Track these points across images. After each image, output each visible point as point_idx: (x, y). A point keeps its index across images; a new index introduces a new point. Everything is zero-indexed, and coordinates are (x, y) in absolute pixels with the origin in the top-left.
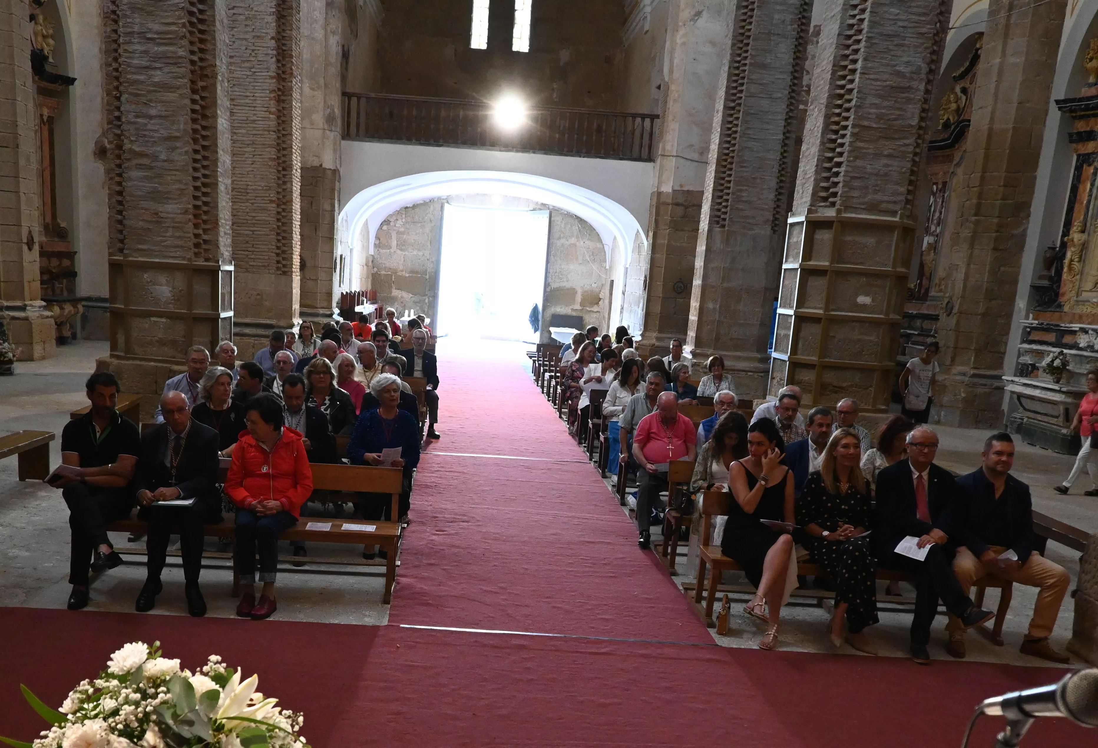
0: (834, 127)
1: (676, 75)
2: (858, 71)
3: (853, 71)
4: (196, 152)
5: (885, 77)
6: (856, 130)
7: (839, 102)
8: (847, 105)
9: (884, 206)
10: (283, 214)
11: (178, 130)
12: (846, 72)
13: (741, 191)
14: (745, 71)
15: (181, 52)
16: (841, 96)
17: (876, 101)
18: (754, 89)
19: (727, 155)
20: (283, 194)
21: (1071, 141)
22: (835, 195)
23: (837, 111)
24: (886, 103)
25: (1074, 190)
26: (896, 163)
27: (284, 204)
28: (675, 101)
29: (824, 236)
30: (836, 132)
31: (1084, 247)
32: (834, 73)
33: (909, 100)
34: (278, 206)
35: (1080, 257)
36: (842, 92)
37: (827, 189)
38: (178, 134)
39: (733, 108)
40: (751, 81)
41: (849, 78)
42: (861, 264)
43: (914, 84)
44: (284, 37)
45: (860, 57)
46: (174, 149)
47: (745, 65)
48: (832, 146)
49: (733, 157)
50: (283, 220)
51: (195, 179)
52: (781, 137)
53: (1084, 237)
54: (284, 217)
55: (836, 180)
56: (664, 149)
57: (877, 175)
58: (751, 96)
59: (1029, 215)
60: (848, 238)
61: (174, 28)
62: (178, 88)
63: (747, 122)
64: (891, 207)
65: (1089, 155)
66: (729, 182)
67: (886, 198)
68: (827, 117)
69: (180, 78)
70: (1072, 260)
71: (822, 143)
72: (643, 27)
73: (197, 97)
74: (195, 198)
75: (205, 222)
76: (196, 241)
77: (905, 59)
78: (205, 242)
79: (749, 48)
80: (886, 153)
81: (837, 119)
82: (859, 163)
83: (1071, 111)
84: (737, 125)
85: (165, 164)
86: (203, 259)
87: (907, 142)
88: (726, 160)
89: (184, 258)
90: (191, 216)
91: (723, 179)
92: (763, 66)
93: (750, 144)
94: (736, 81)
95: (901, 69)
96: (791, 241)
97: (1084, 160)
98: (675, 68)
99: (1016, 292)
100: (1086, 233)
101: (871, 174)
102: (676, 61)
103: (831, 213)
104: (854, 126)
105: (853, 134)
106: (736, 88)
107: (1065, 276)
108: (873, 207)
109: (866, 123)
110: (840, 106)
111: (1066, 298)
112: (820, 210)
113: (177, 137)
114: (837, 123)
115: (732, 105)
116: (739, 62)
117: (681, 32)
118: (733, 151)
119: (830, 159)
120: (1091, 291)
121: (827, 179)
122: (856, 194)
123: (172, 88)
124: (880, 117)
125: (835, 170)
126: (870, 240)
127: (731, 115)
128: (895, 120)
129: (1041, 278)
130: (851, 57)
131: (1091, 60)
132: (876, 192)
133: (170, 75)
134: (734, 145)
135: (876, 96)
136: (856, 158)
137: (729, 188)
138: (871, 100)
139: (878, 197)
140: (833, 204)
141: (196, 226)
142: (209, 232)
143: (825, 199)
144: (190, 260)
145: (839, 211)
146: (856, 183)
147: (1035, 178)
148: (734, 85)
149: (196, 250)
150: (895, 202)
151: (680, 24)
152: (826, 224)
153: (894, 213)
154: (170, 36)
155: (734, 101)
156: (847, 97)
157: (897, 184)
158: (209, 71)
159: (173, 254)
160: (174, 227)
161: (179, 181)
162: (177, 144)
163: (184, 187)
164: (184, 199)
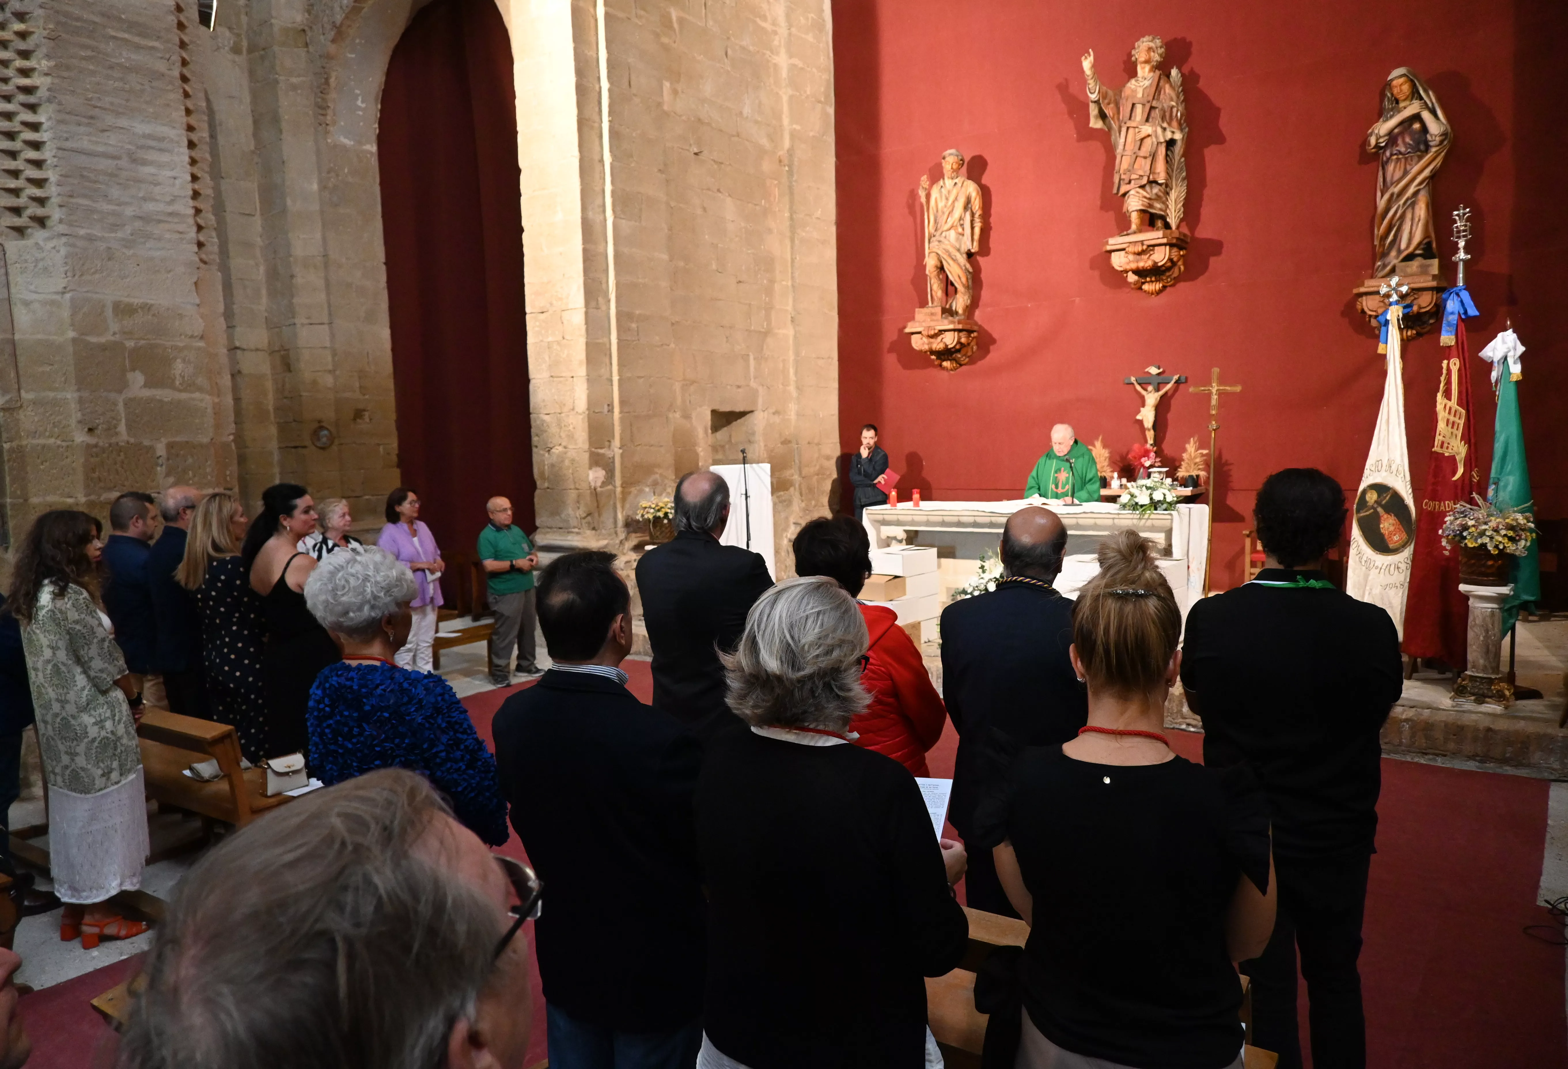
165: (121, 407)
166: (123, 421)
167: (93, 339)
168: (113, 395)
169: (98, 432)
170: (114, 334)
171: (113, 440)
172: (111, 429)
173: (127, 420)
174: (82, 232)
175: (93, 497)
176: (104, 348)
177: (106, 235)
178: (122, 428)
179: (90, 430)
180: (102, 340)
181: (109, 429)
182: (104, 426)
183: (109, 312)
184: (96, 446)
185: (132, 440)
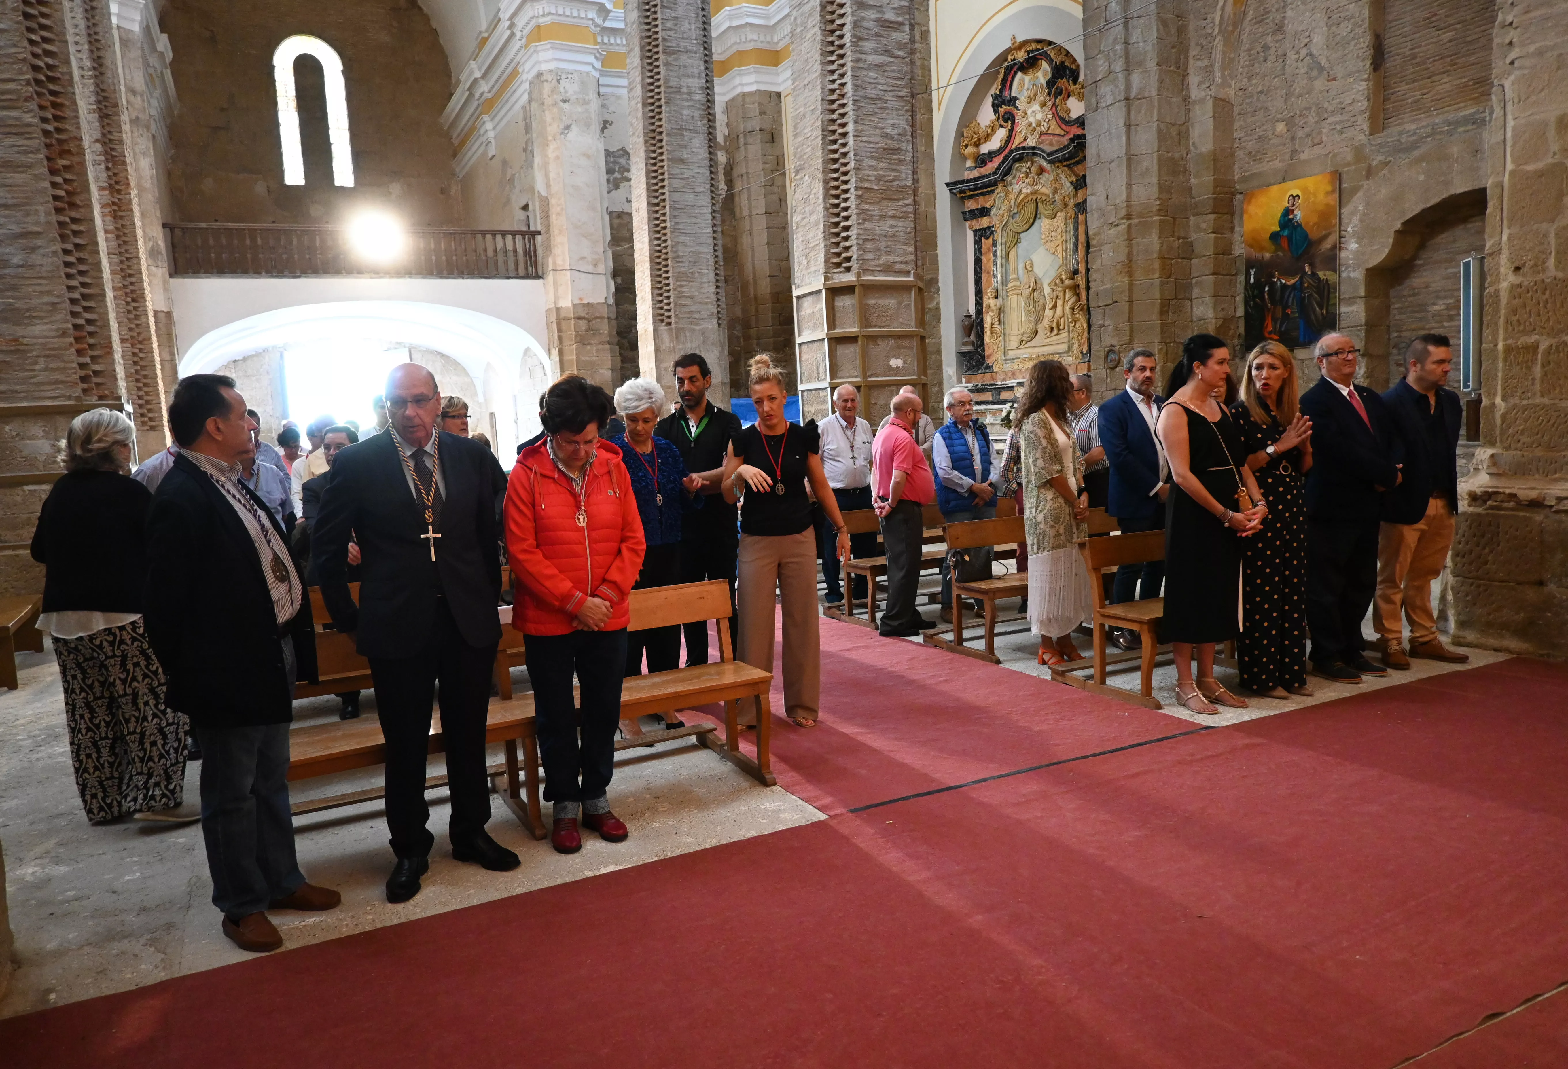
0: (834, 192)
1: (555, 188)
2: (851, 134)
3: (844, 135)
4: (67, 252)
5: (878, 139)
6: (860, 193)
7: (835, 166)
8: (843, 169)
9: (898, 267)
10: (141, 355)
11: (38, 223)
12: (836, 137)
13: (681, 286)
14: (663, 167)
15: (28, 118)
16: (835, 161)
17: (874, 163)
18: (677, 183)
19: (660, 251)
20: (137, 331)
21: (965, 219)
22: (848, 259)
23: (835, 175)
24: (881, 165)
25: (978, 262)
26: (900, 224)
27: (140, 343)
28: (558, 214)
29: (845, 302)
30: (837, 197)
31: (1001, 310)
32: (824, 137)
33: (901, 161)
34: (133, 346)
35: (1000, 320)
36: (836, 156)
37: (838, 255)
38: (39, 229)
39: (657, 205)
40: (672, 177)
41: (840, 141)
42: (888, 326)
43: (903, 146)
44: (110, 140)
45: (850, 119)
46: (34, 249)
47: (662, 161)
48: (836, 211)
49: (666, 254)
50: (142, 363)
51: (71, 289)
52: (710, 230)
53: (999, 302)
54: (141, 358)
55: (847, 244)
56: (554, 263)
57: (885, 236)
58: (674, 191)
59: (938, 290)
60: (872, 301)
61: (11, 86)
62: (29, 167)
63: (675, 217)
64: (903, 267)
65: (985, 229)
66: (668, 278)
67: (898, 259)
68: (826, 182)
69: (32, 152)
70: (992, 324)
71: (826, 209)
72: (485, 153)
73: (59, 180)
74: (74, 314)
75: (91, 346)
76: (82, 372)
77: (891, 122)
78: (95, 373)
79: (664, 143)
80: (890, 213)
81: (836, 184)
82: (868, 225)
83: (961, 192)
84: (665, 221)
85: (22, 270)
87: (906, 202)
88: (659, 257)
90: (72, 340)
91: (660, 276)
92: (682, 161)
93: (682, 239)
94: (655, 177)
95: (888, 131)
96: (802, 313)
97: (982, 234)
98: (552, 183)
99: (941, 361)
100: (1000, 299)
101: (880, 235)
102: (552, 175)
103: (849, 278)
104: (857, 188)
105: (858, 197)
106: (656, 184)
107: (987, 340)
108: (888, 269)
109: (867, 185)
110: (836, 171)
111: (993, 358)
112: (835, 276)
113: (38, 233)
114: (837, 188)
115: (656, 201)
116: (655, 158)
117: (552, 146)
118: (666, 247)
119: (836, 224)
120: (1017, 348)
121: (837, 244)
122: (870, 256)
123: (19, 167)
124: (879, 179)
125: (844, 234)
126: (890, 302)
127: (657, 212)
128: (892, 181)
129: (964, 344)
130: (839, 121)
131: (966, 146)
132: (888, 253)
133: (16, 149)
134: (665, 241)
135: (872, 158)
136: (865, 220)
137: (668, 285)
138: (868, 162)
139: (891, 258)
140: (848, 269)
141: (79, 352)
142: (100, 360)
143: (838, 265)
144: (78, 399)
145: (859, 275)
146: (869, 245)
147: (937, 256)
148: (655, 181)
149: (85, 386)
150: (906, 263)
151: (550, 138)
152: (848, 290)
153: (908, 273)
154: (9, 97)
155: (657, 197)
156: (842, 161)
157: (906, 244)
158: (72, 146)
159: (49, 394)
160: (48, 356)
161: (49, 293)
162: (39, 242)
163: (56, 300)
164: (59, 317)
165: (1552, 238)
166: (1553, 254)
167: (1530, 168)
168: (1545, 225)
169: (1525, 270)
170: (1555, 154)
171: (1540, 277)
172: (1539, 266)
173: (1558, 253)
174: (1532, 48)
175: (1510, 342)
176: (1540, 174)
177: (1559, 40)
178: (1551, 262)
179: (1517, 269)
180: (1540, 165)
181: (1536, 265)
182: (1532, 263)
183: (1551, 133)
184: (1520, 286)
185: (1560, 275)
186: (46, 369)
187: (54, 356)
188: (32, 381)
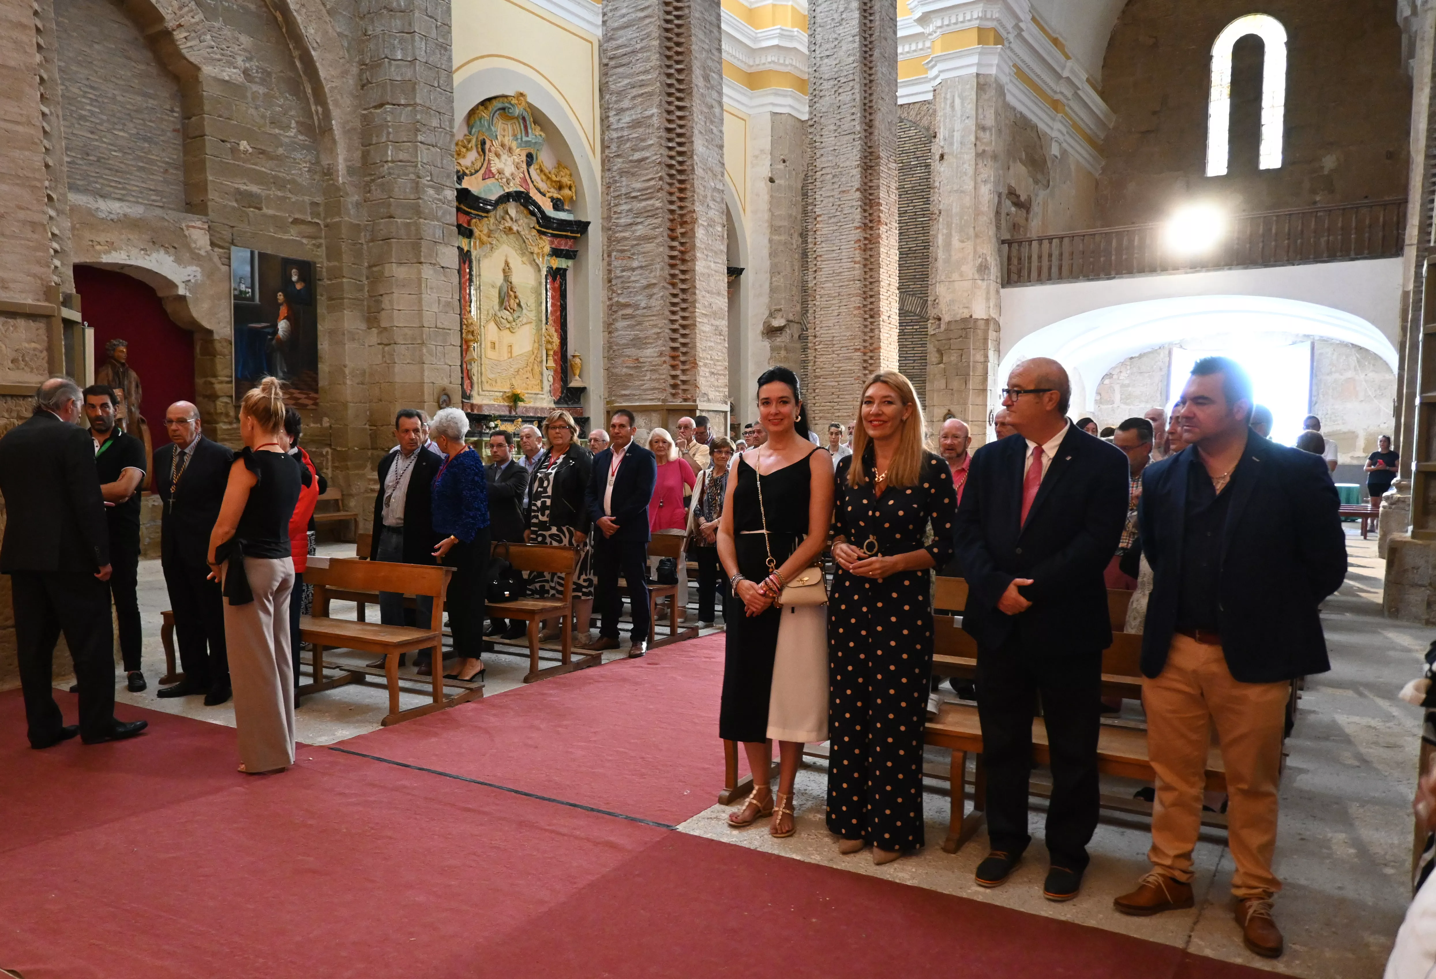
4: (675, 296)
11: (655, 277)
15: (658, 204)
38: (654, 281)
46: (652, 296)
51: (673, 322)
61: (652, 183)
62: (655, 238)
69: (657, 228)
73: (676, 244)
74: (673, 340)
75: (684, 363)
76: (672, 382)
78: (684, 382)
85: (645, 311)
86: (681, 400)
89: (659, 399)
90: (667, 359)
113: (655, 284)
123: (650, 239)
133: (650, 227)
141: (674, 367)
142: (688, 373)
144: (664, 401)
149: (674, 391)
154: (649, 191)
158: (687, 218)
159: (649, 397)
160: (651, 371)
161: (655, 326)
162: (655, 290)
163: (659, 331)
164: (660, 342)
186: (650, 379)
187: (654, 370)
188: (644, 387)
